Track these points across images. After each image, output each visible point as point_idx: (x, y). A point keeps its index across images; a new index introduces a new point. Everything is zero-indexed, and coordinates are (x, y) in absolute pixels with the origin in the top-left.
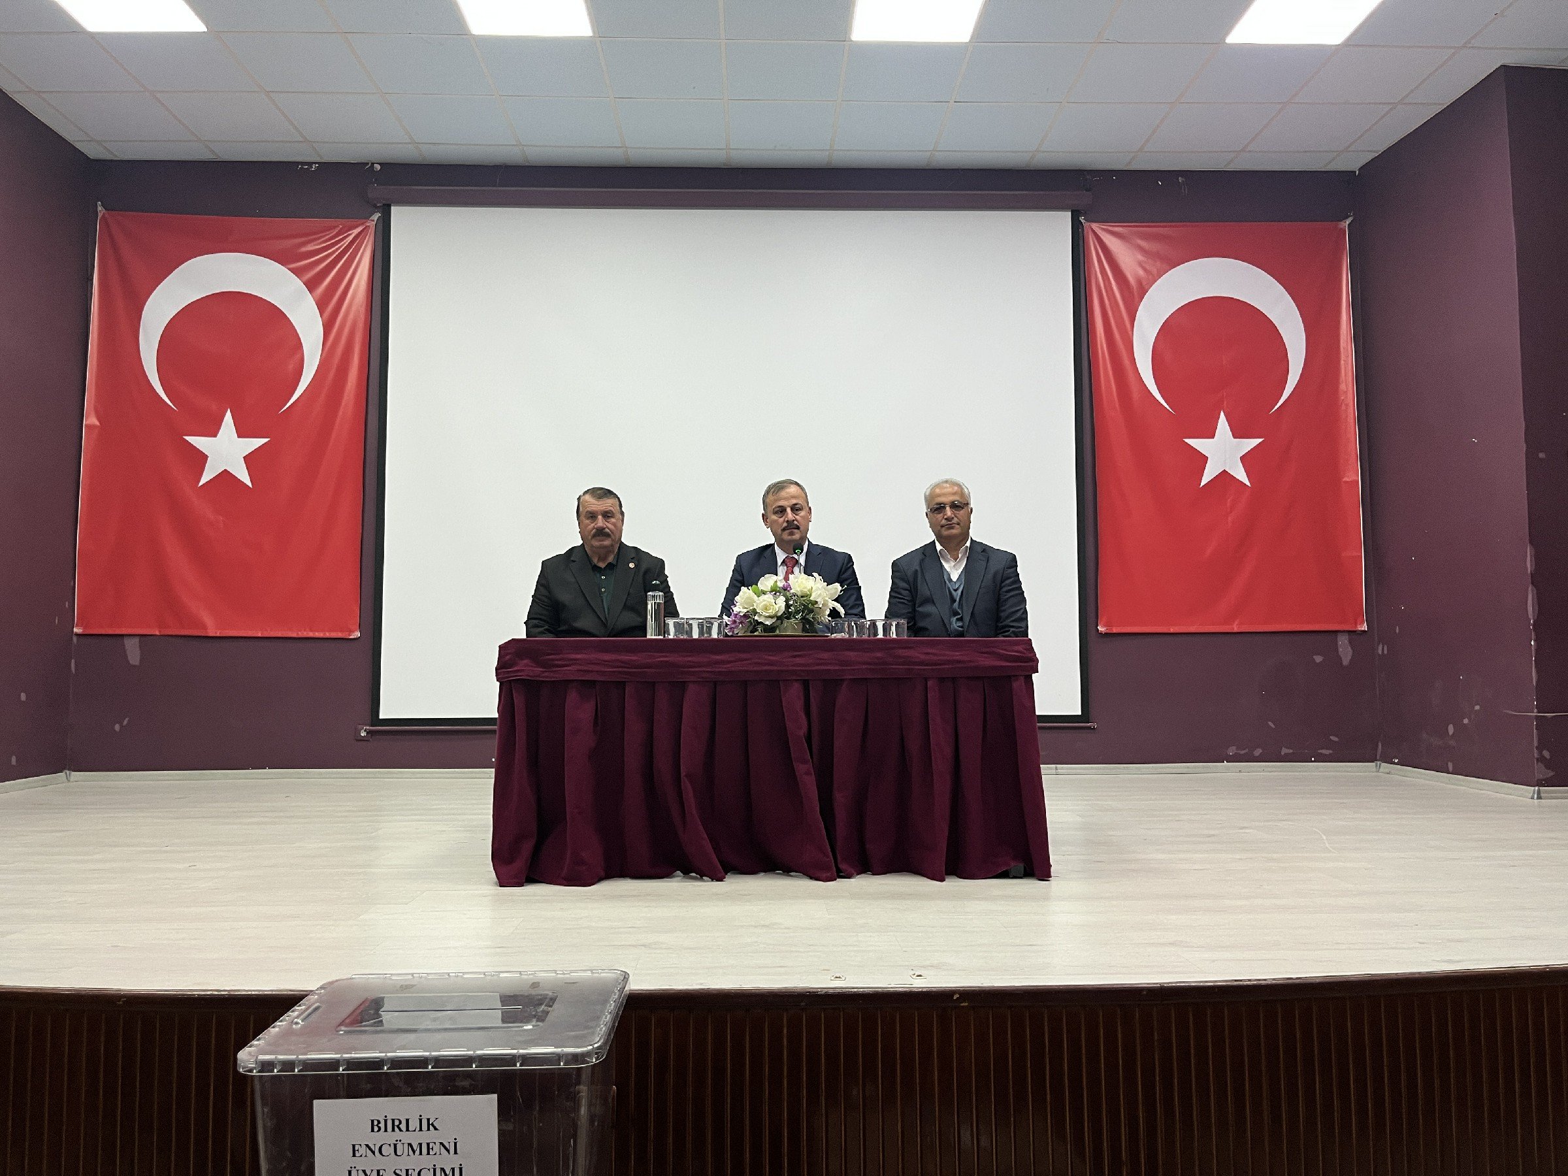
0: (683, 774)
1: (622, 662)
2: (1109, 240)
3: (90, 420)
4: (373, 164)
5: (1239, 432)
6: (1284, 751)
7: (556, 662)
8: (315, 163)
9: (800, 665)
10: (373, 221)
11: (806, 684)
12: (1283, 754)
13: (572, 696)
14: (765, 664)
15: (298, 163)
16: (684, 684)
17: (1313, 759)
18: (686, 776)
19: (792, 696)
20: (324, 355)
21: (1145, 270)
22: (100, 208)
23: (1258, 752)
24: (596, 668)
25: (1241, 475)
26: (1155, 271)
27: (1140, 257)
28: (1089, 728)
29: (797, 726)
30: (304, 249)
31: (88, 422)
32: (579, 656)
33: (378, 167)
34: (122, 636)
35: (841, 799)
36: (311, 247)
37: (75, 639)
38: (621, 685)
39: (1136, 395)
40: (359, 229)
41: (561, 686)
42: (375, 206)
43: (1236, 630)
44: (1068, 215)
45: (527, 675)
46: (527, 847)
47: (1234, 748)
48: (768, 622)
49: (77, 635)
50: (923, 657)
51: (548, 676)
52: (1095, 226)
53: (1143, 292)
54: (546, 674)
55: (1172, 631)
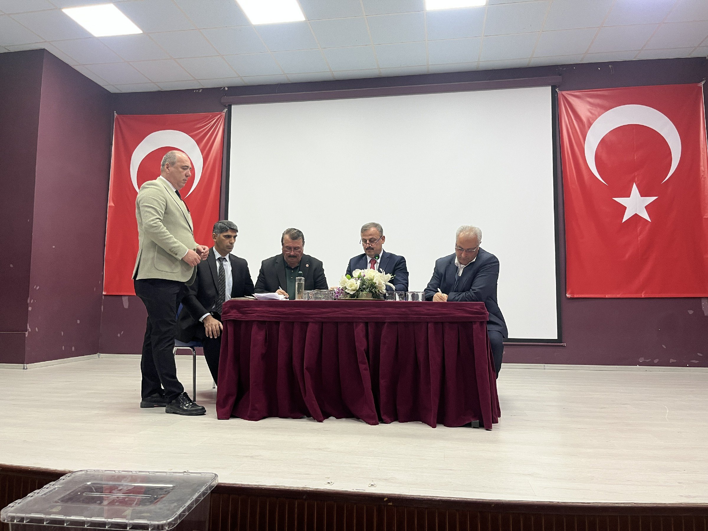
0: (305, 368)
1: (278, 312)
2: (573, 100)
3: (110, 204)
4: (224, 88)
5: (644, 193)
6: (672, 361)
7: (248, 312)
8: (201, 89)
9: (363, 314)
10: (224, 112)
11: (366, 324)
12: (671, 362)
13: (255, 328)
14: (348, 314)
15: (194, 90)
16: (307, 323)
17: (688, 365)
18: (306, 368)
19: (359, 331)
20: (203, 174)
21: (591, 113)
22: (115, 114)
23: (656, 361)
24: (266, 315)
25: (645, 216)
26: (596, 113)
27: (589, 107)
28: (562, 346)
29: (361, 345)
30: (196, 127)
31: (109, 205)
32: (258, 309)
33: (226, 89)
34: (122, 296)
35: (383, 383)
36: (198, 126)
37: (103, 297)
38: (278, 323)
39: (586, 177)
40: (219, 116)
41: (249, 324)
42: (225, 106)
43: (643, 296)
44: (549, 88)
45: (234, 318)
46: (231, 401)
47: (643, 358)
48: (352, 293)
49: (104, 295)
50: (426, 311)
51: (244, 318)
52: (564, 93)
53: (590, 124)
54: (243, 317)
55: (607, 296)
